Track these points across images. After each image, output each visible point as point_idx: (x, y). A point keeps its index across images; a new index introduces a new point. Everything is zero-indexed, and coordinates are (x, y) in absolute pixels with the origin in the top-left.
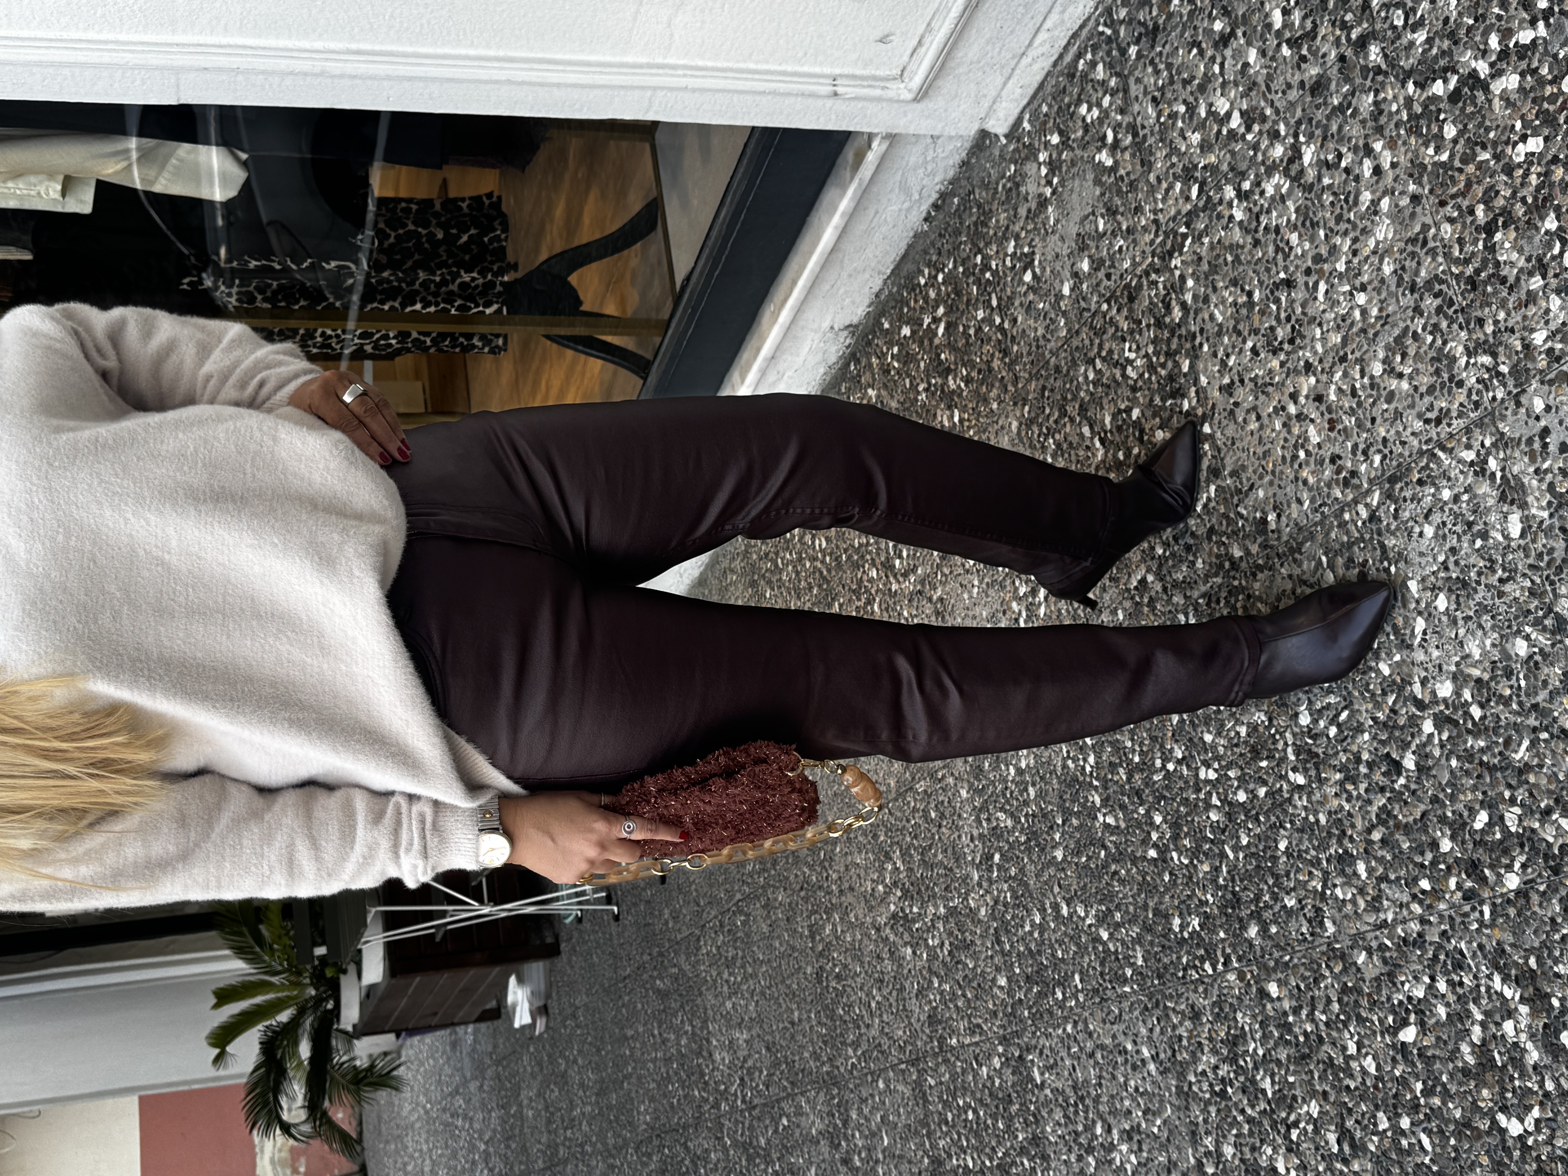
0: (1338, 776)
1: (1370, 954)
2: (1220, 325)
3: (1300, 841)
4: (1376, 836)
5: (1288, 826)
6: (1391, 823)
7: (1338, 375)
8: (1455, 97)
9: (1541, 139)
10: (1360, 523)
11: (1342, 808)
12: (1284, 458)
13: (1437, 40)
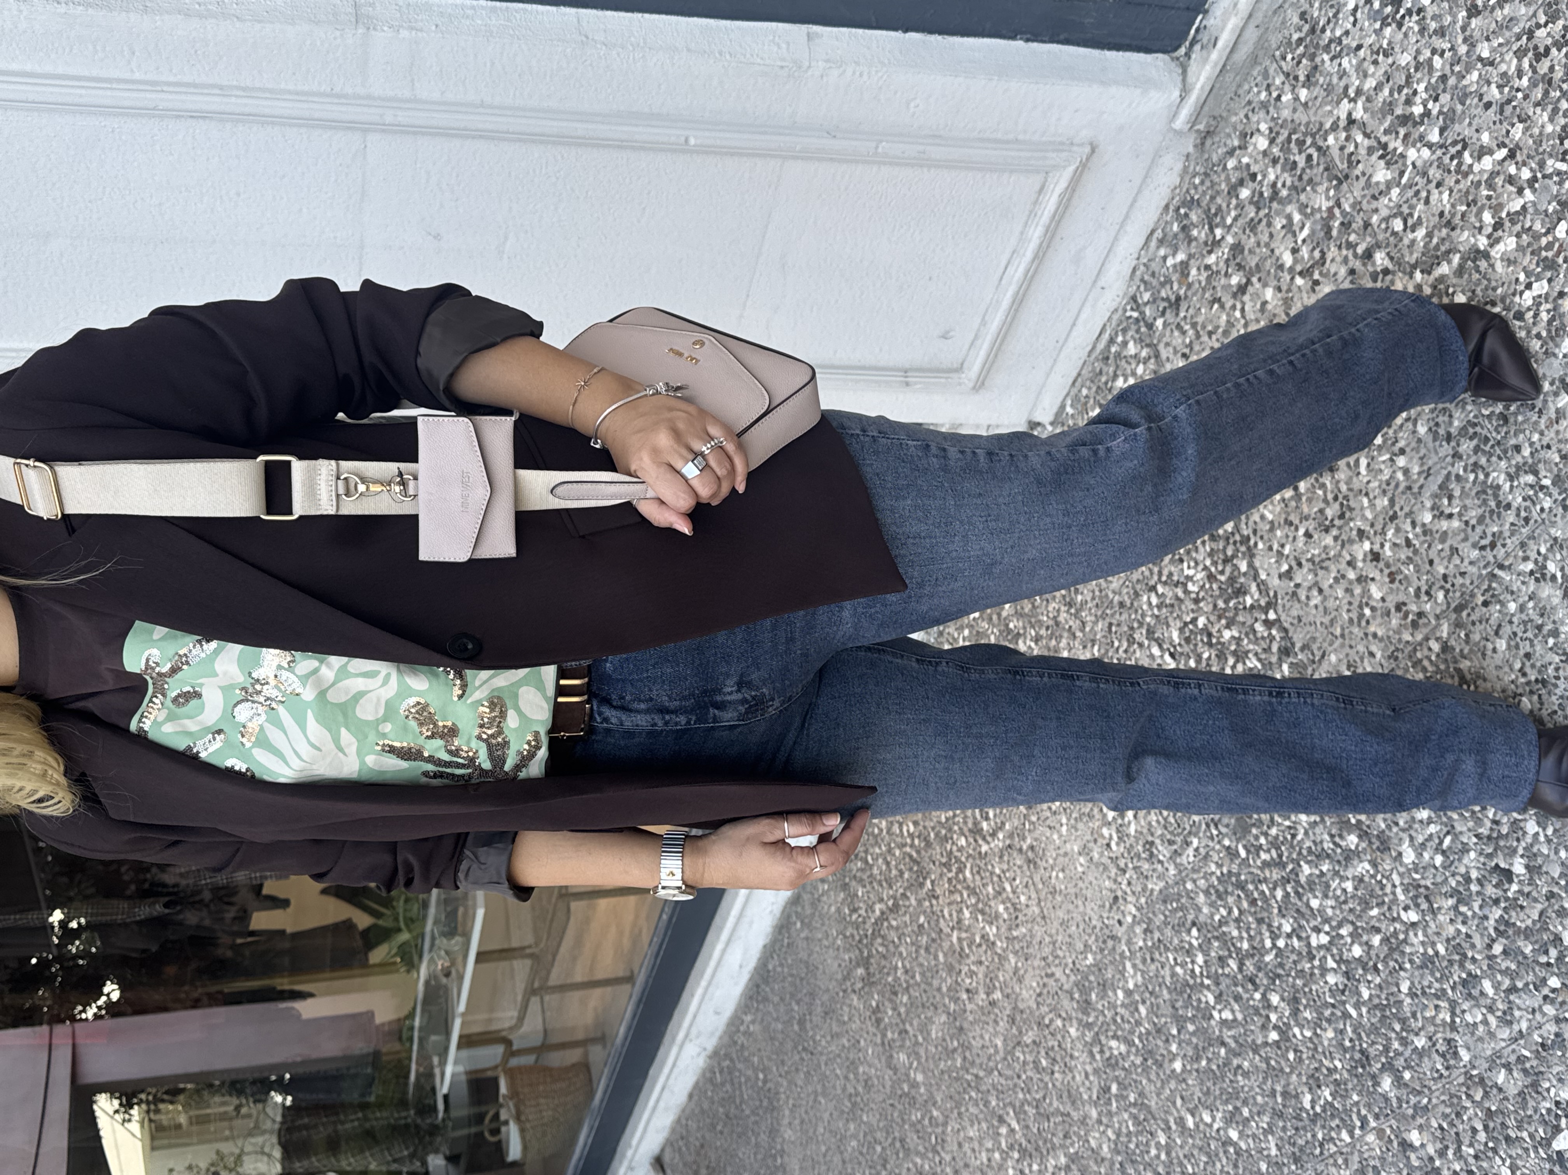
0: (1451, 902)
1: (1510, 1071)
2: (1272, 522)
3: (1422, 976)
4: (1497, 949)
5: (1408, 966)
6: (1511, 932)
7: (1390, 534)
8: (1460, 271)
9: (1545, 282)
10: (1433, 658)
11: (1459, 932)
12: (1351, 620)
13: (1436, 232)
